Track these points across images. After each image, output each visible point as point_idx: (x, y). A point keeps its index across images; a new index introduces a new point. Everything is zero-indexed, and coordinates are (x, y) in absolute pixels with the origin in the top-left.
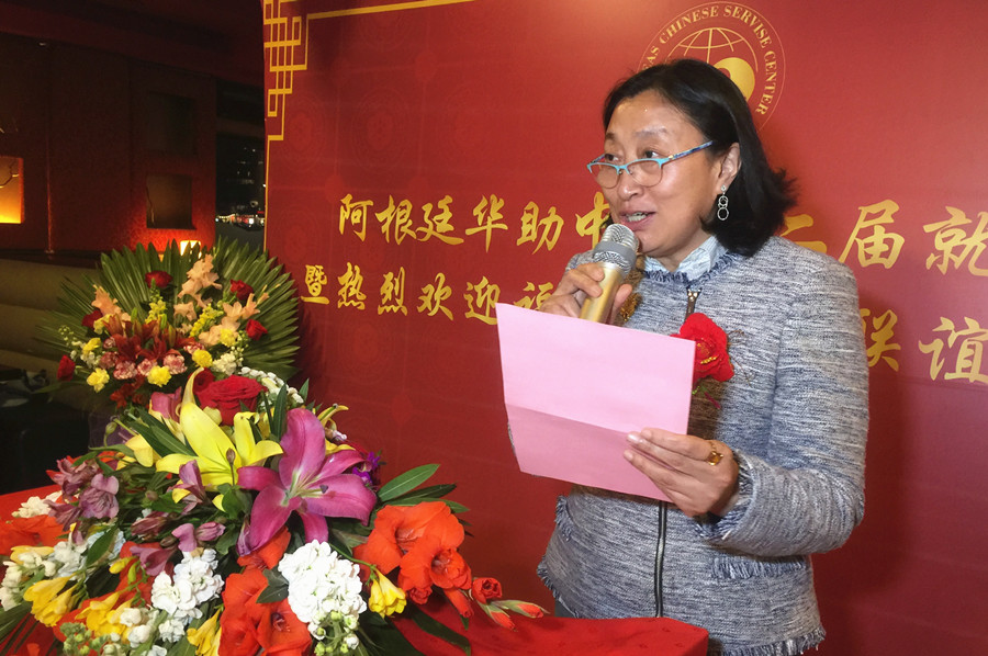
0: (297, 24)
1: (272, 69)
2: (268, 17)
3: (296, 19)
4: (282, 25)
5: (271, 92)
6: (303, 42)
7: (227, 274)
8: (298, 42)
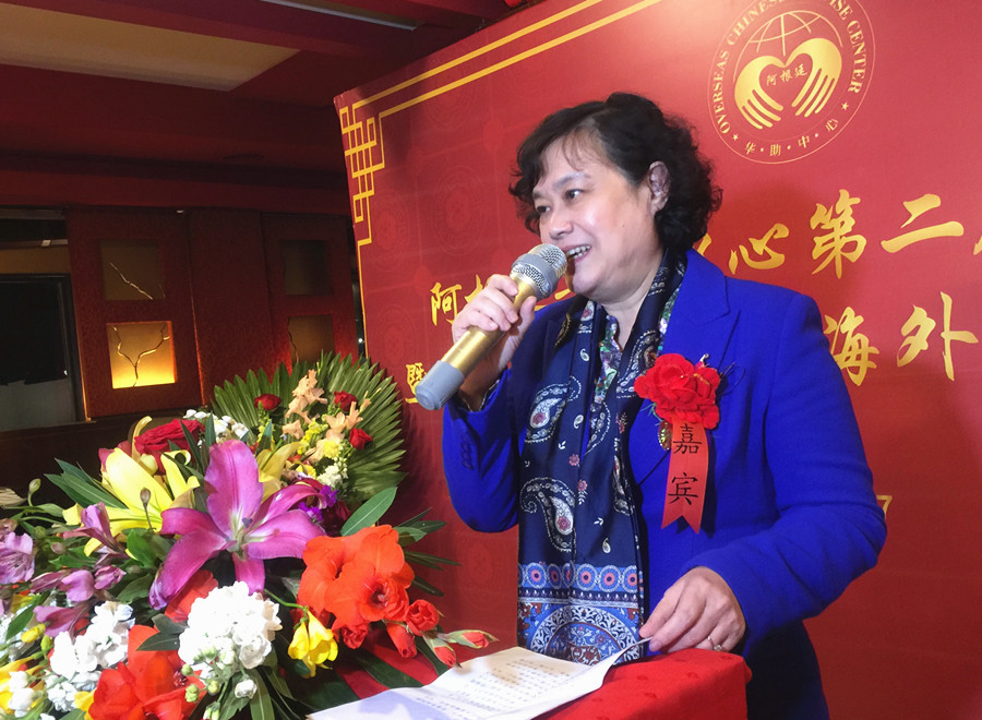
0: (371, 125)
1: (354, 175)
2: (346, 126)
3: (370, 121)
4: (359, 130)
5: (355, 198)
6: (378, 142)
7: (332, 389)
8: (374, 143)
